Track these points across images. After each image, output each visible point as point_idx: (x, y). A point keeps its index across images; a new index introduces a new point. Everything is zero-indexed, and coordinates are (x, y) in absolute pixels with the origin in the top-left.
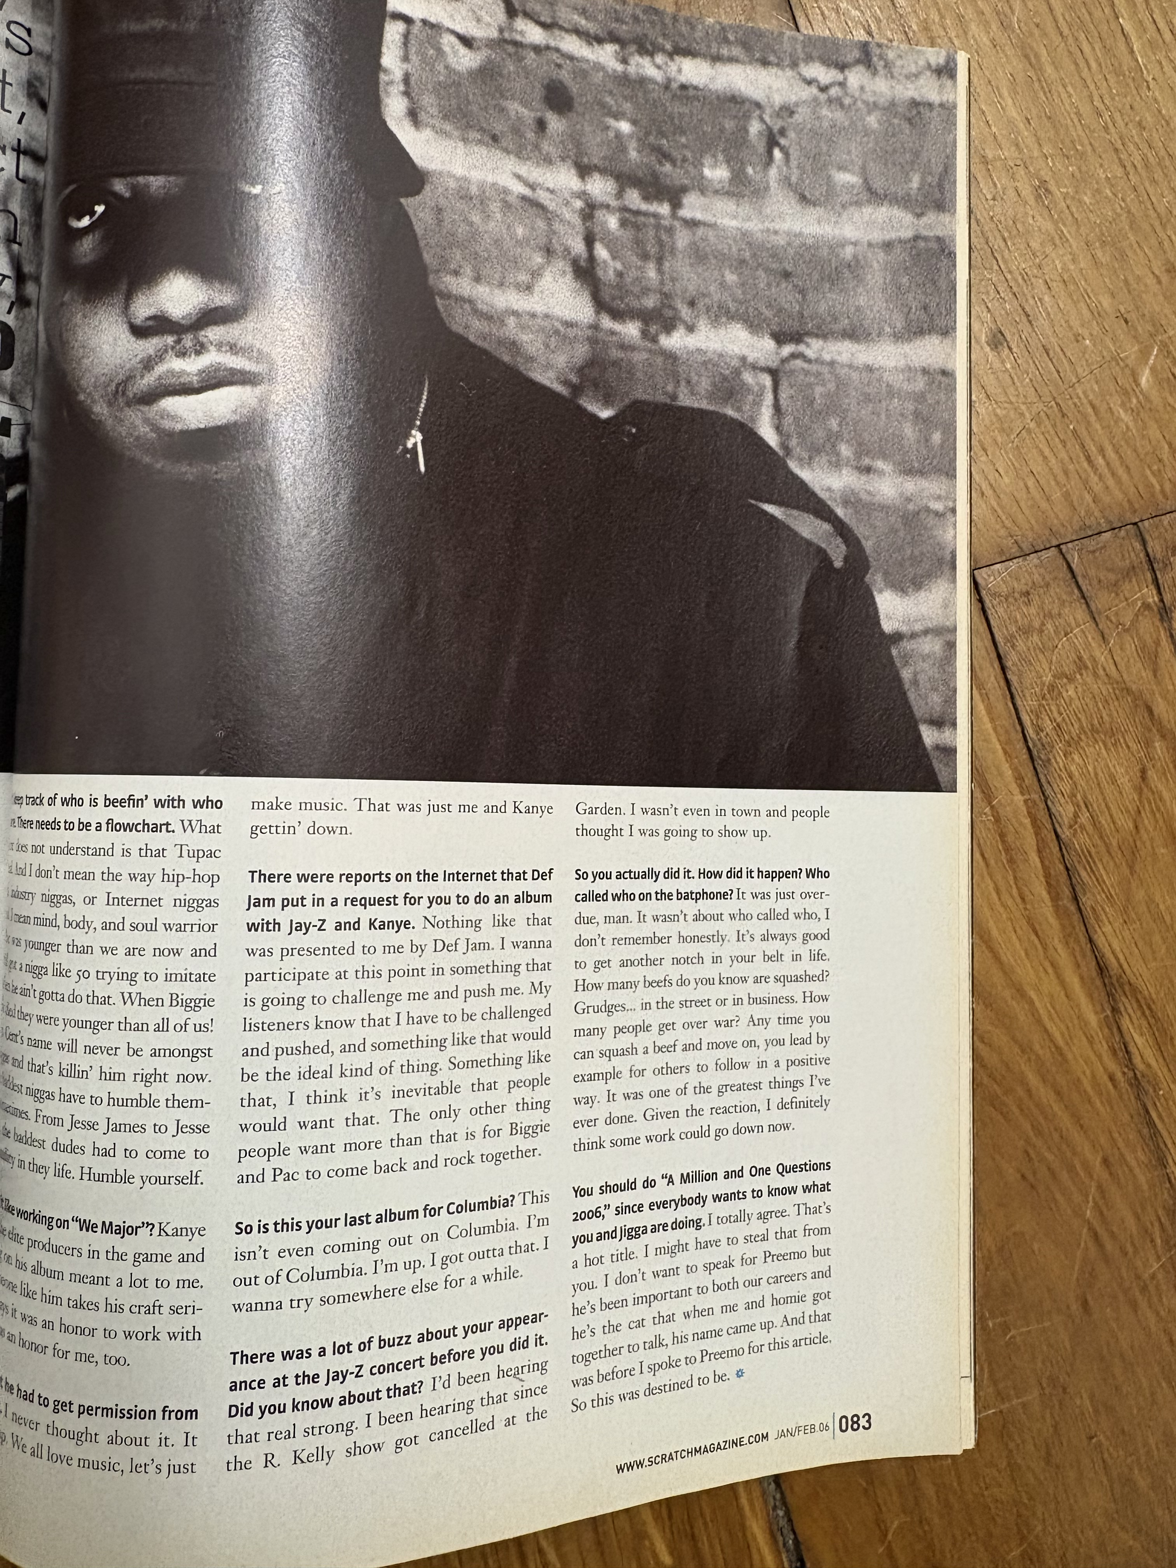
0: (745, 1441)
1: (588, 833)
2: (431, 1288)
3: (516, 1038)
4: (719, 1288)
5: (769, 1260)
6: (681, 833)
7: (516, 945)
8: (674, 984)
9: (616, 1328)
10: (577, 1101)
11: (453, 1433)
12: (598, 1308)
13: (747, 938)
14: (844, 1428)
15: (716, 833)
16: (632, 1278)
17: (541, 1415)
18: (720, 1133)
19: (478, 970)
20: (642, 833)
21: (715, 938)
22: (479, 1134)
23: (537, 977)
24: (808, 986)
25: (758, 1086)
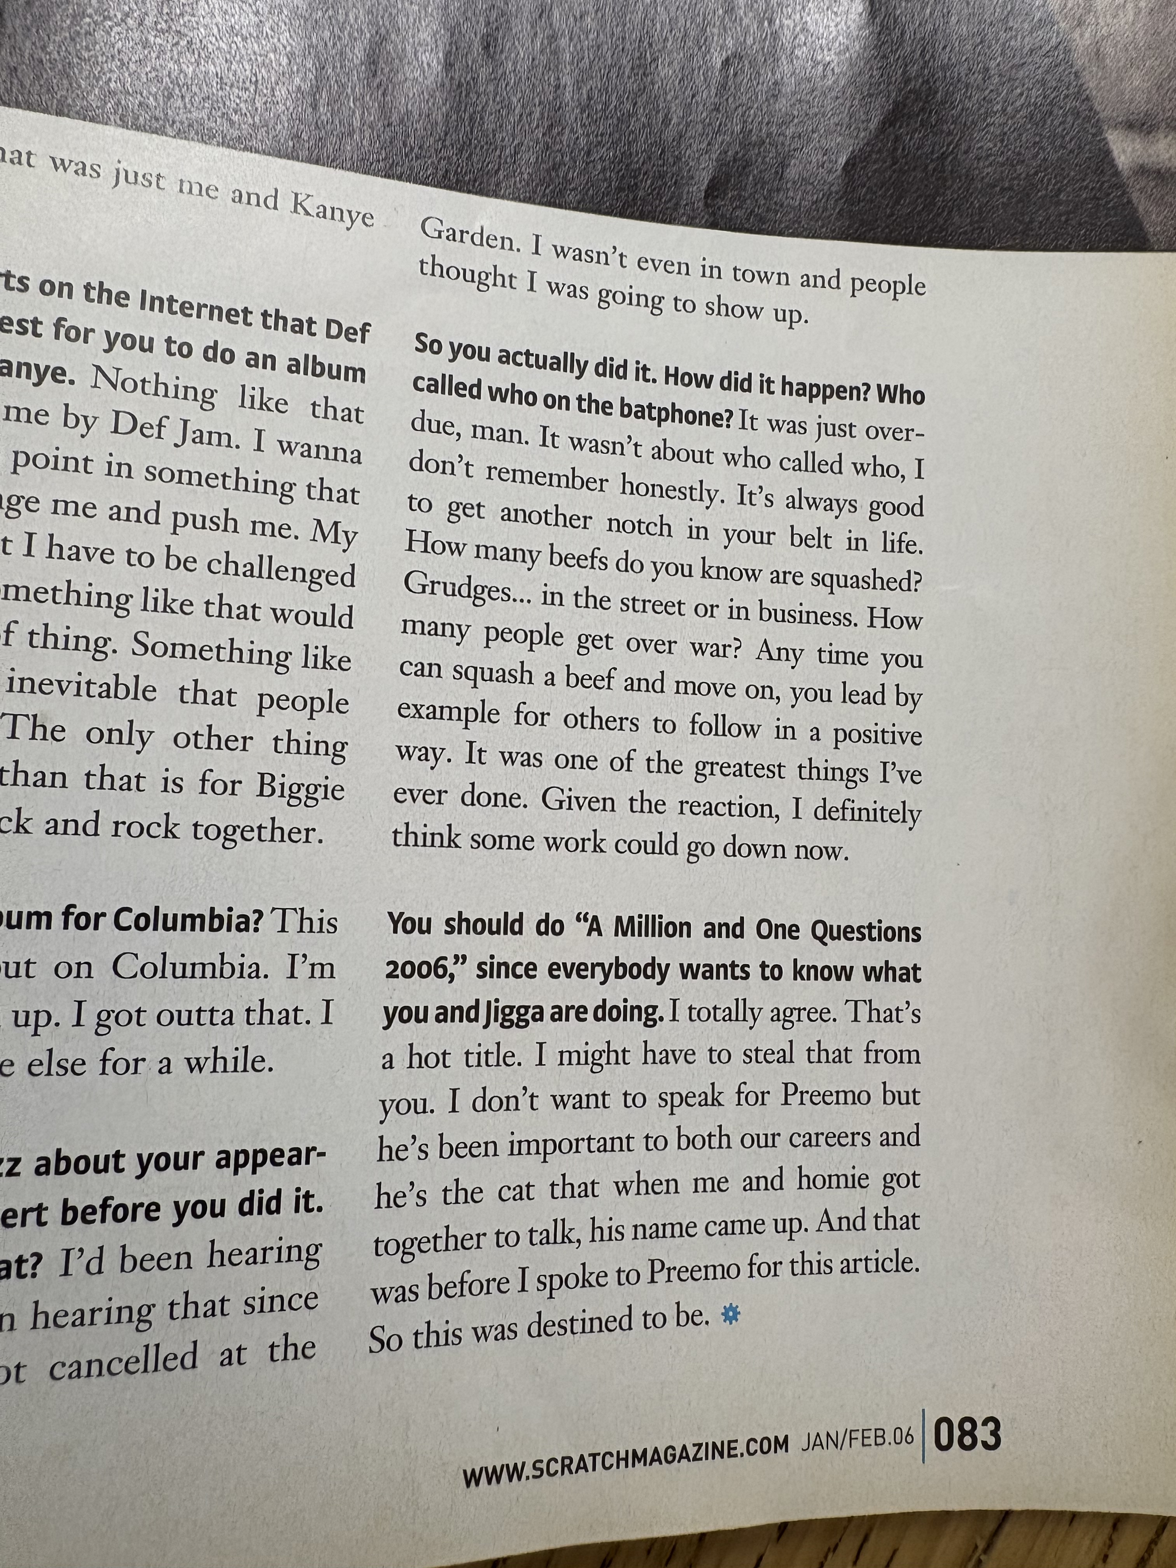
0: (741, 1448)
1: (445, 273)
2: (73, 1068)
3: (280, 615)
4: (691, 1142)
5: (794, 1100)
6: (628, 299)
7: (287, 448)
8: (612, 565)
9: (472, 1197)
10: (405, 753)
11: (106, 1369)
12: (434, 1151)
13: (760, 499)
14: (944, 1441)
15: (701, 308)
16: (508, 1103)
17: (303, 1352)
18: (695, 851)
19: (205, 480)
20: (555, 288)
21: (696, 494)
22: (191, 783)
23: (329, 512)
24: (880, 598)
25: (776, 771)
